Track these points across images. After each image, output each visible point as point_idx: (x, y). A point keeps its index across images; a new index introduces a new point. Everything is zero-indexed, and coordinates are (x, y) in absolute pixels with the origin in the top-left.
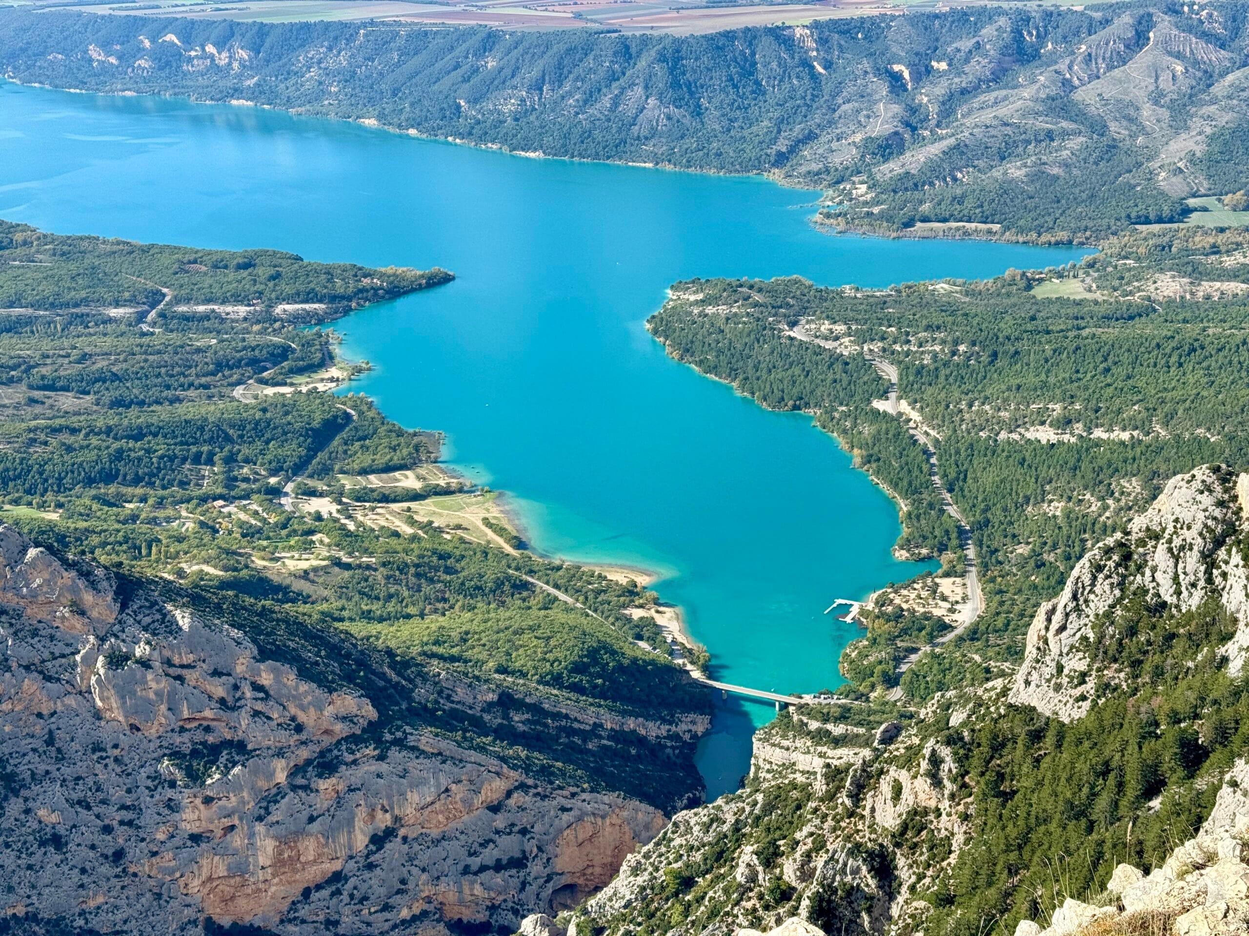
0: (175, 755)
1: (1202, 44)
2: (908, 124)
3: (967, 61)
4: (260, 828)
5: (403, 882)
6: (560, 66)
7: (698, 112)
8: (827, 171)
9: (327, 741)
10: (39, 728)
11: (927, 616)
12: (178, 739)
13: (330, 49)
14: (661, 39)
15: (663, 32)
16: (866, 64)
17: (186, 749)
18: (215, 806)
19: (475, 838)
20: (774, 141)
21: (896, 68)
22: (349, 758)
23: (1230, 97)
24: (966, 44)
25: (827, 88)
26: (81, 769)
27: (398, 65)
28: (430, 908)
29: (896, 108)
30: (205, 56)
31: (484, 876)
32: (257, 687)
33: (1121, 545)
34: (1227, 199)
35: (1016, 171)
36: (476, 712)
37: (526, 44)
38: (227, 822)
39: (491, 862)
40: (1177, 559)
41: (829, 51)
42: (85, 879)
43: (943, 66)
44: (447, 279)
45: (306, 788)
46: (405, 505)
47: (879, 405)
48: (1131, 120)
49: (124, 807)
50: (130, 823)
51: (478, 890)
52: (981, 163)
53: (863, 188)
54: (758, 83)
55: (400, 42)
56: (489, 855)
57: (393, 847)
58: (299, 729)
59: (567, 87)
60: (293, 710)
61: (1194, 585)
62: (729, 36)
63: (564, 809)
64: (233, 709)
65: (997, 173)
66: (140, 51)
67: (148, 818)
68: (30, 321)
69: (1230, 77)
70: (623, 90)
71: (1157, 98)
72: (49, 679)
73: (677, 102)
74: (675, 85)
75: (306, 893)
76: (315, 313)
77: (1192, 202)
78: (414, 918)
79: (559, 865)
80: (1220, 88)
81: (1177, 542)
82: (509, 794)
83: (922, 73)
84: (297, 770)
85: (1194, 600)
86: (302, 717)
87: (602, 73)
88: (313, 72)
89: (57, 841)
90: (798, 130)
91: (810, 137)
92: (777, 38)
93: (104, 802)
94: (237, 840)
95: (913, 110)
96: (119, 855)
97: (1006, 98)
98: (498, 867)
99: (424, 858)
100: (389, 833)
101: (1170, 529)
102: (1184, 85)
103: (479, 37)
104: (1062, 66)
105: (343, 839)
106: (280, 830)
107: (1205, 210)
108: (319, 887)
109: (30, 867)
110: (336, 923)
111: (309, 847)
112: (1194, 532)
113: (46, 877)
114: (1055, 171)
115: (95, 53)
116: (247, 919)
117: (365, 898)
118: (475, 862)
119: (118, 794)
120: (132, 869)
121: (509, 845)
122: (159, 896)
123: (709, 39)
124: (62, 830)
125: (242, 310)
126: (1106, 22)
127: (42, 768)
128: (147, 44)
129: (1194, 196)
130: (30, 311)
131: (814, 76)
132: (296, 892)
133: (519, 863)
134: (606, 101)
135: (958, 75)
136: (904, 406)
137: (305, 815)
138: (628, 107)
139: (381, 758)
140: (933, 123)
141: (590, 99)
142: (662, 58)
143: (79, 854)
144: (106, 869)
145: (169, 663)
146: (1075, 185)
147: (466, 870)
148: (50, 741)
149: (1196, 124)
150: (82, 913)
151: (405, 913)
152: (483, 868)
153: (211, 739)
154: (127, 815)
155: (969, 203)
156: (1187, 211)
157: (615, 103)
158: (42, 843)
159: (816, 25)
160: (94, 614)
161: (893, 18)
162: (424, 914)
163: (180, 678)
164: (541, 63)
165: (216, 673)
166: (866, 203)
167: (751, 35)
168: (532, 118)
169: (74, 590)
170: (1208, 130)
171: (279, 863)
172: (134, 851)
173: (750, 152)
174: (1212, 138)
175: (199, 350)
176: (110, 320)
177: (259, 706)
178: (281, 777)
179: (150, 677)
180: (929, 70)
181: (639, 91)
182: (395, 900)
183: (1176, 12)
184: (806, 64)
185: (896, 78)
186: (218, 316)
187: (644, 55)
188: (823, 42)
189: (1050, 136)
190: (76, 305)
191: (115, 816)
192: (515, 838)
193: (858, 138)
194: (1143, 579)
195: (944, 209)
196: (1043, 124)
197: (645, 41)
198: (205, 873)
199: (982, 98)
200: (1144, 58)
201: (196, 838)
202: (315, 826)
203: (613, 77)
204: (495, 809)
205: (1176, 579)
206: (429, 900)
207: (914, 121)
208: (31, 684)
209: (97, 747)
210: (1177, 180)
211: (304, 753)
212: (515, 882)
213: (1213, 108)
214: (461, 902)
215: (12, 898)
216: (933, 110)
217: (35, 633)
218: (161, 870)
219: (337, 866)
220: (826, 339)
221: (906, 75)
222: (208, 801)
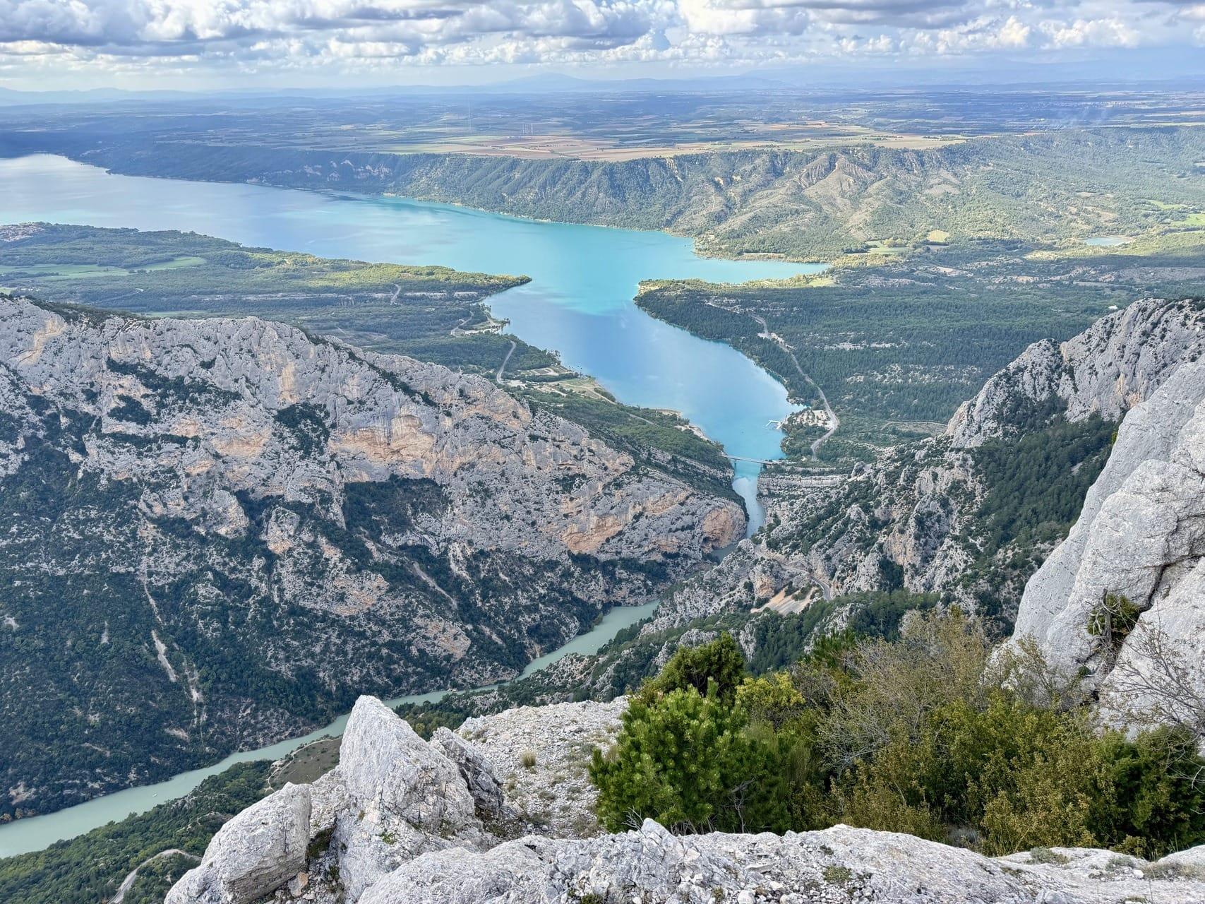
0: (557, 480)
1: (860, 169)
2: (727, 206)
3: (750, 176)
4: (592, 512)
5: (646, 535)
6: (553, 177)
7: (624, 201)
8: (693, 229)
9: (616, 474)
10: (498, 469)
11: (815, 426)
12: (557, 473)
13: (431, 168)
14: (603, 164)
15: (603, 160)
16: (702, 177)
17: (561, 477)
18: (575, 501)
19: (673, 517)
20: (663, 215)
21: (716, 179)
22: (626, 481)
23: (878, 194)
24: (748, 167)
25: (685, 189)
26: (517, 486)
27: (468, 175)
28: (656, 546)
29: (720, 199)
30: (366, 171)
31: (678, 533)
32: (590, 451)
33: (1005, 374)
34: (886, 242)
35: (784, 228)
36: (665, 464)
37: (534, 165)
38: (579, 509)
39: (679, 527)
40: (1035, 379)
41: (683, 170)
42: (521, 534)
43: (739, 178)
44: (529, 280)
45: (610, 494)
46: (556, 383)
47: (760, 335)
48: (832, 204)
49: (536, 503)
50: (538, 510)
51: (674, 539)
52: (768, 225)
53: (712, 237)
54: (651, 185)
55: (467, 164)
56: (679, 524)
57: (642, 520)
58: (606, 469)
59: (558, 187)
60: (604, 461)
61: (1043, 389)
62: (635, 162)
63: (708, 505)
64: (581, 460)
65: (776, 229)
66: (331, 169)
67: (547, 506)
68: (338, 300)
69: (875, 185)
70: (586, 189)
71: (843, 195)
72: (503, 447)
73: (614, 195)
74: (612, 187)
75: (608, 540)
76: (473, 296)
77: (869, 243)
78: (649, 551)
79: (705, 529)
80: (871, 190)
81: (1034, 372)
82: (687, 498)
83: (730, 182)
84: (605, 487)
85: (1044, 396)
86: (607, 464)
87: (575, 181)
88: (424, 179)
89: (508, 518)
90: (674, 209)
91: (680, 213)
92: (658, 163)
93: (527, 501)
94: (582, 517)
95: (728, 199)
96: (534, 524)
97: (771, 194)
98: (683, 529)
99: (655, 526)
100: (641, 514)
101: (1030, 367)
102: (854, 188)
103: (509, 162)
104: (796, 178)
105: (623, 517)
106: (600, 513)
107: (876, 246)
108: (613, 537)
109: (497, 529)
110: (620, 553)
111: (610, 520)
112: (1042, 367)
113: (503, 533)
114: (803, 228)
115: (309, 170)
116: (584, 552)
117: (632, 542)
118: (674, 527)
119: (533, 498)
120: (540, 529)
121: (687, 520)
122: (550, 541)
123: (627, 163)
124: (509, 513)
125: (438, 295)
126: (814, 158)
127: (500, 486)
128: (335, 165)
129: (869, 240)
130: (335, 295)
131: (678, 182)
132: (603, 540)
133: (691, 527)
134: (579, 194)
135: (747, 182)
136: (774, 335)
137: (609, 507)
138: (590, 198)
139: (640, 481)
140: (739, 206)
141: (571, 193)
142: (605, 173)
143: (517, 522)
144: (529, 529)
145: (554, 440)
146: (814, 235)
147: (670, 531)
148: (503, 474)
149: (864, 206)
150: (519, 549)
151: (646, 549)
152: (677, 530)
153: (570, 473)
154: (538, 506)
155: (767, 244)
156: (868, 247)
157: (584, 195)
158: (502, 519)
159: (676, 158)
160: (523, 419)
161: (712, 154)
162: (653, 549)
163: (558, 446)
164: (545, 174)
165: (574, 444)
166: (716, 244)
167: (646, 162)
168: (543, 202)
169: (515, 407)
170: (871, 210)
171: (598, 527)
172: (541, 521)
173: (653, 220)
174: (873, 213)
175: (428, 313)
176: (375, 299)
177: (591, 458)
178: (600, 490)
179: (548, 445)
180: (732, 180)
181: (595, 189)
182: (644, 543)
183: (848, 153)
184: (673, 176)
185: (717, 185)
186: (427, 298)
187: (595, 172)
188: (680, 165)
189: (797, 211)
190: (357, 292)
191: (532, 506)
192: (690, 516)
193: (705, 212)
194: (1019, 388)
195: (756, 247)
196: (794, 206)
197: (595, 165)
198: (569, 531)
199: (760, 193)
200: (833, 176)
201: (566, 516)
202: (613, 511)
203: (581, 183)
204: (682, 504)
205: (1034, 387)
206: (655, 543)
207: (729, 204)
208: (496, 449)
209: (524, 477)
210: (860, 233)
211: (608, 480)
212: (690, 536)
213: (870, 199)
214: (667, 545)
215: (491, 542)
216: (738, 199)
217: (497, 426)
218: (551, 530)
219: (620, 528)
220: (726, 306)
221: (721, 182)
222: (572, 499)
